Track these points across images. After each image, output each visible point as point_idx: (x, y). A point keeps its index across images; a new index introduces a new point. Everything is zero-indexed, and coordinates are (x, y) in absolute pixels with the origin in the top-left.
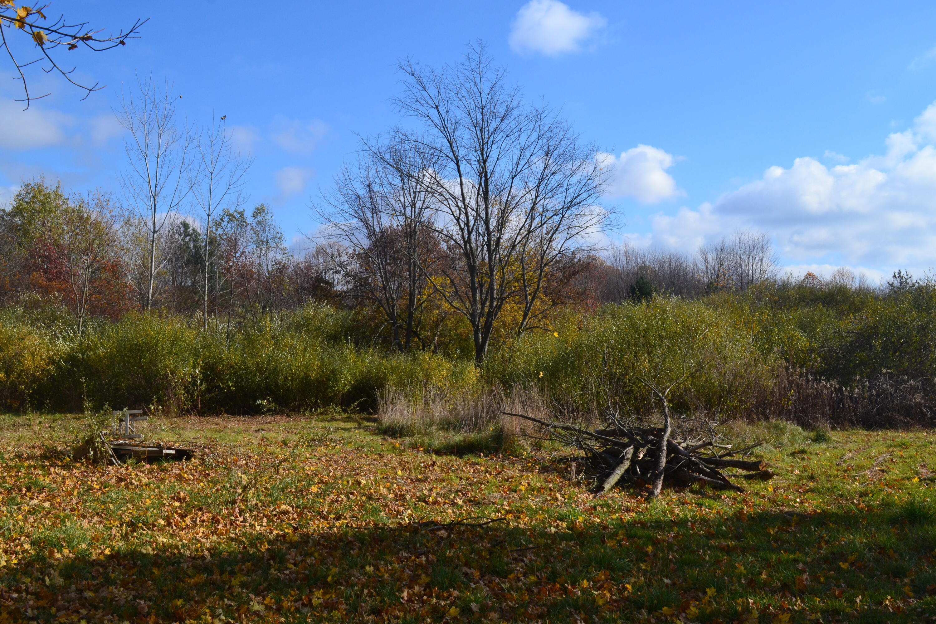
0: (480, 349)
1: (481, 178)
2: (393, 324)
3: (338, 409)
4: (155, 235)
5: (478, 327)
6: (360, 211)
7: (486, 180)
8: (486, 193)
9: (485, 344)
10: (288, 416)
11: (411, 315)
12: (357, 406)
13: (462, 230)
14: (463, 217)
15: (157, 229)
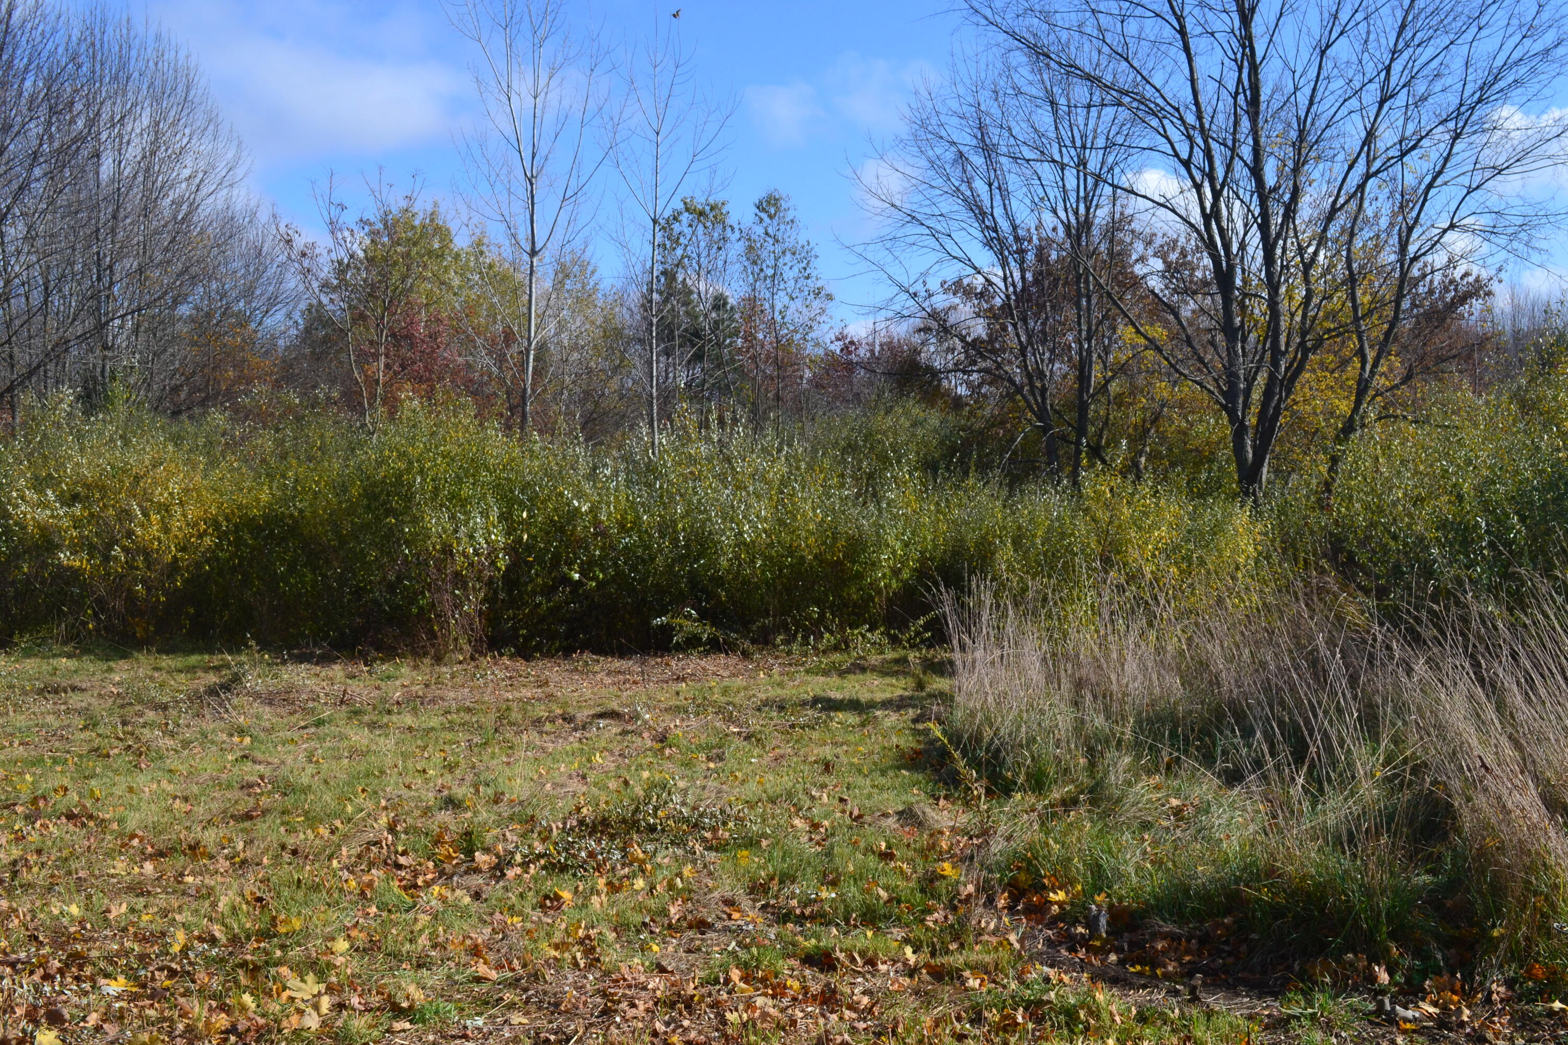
0: (1249, 475)
1: (1240, 69)
2: (1045, 430)
3: (876, 636)
4: (535, 260)
5: (1242, 423)
6: (964, 188)
7: (1254, 69)
8: (1254, 102)
9: (1262, 465)
10: (746, 655)
11: (1083, 408)
12: (926, 627)
13: (1198, 187)
14: (1199, 156)
15: (538, 246)
